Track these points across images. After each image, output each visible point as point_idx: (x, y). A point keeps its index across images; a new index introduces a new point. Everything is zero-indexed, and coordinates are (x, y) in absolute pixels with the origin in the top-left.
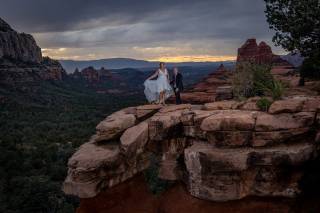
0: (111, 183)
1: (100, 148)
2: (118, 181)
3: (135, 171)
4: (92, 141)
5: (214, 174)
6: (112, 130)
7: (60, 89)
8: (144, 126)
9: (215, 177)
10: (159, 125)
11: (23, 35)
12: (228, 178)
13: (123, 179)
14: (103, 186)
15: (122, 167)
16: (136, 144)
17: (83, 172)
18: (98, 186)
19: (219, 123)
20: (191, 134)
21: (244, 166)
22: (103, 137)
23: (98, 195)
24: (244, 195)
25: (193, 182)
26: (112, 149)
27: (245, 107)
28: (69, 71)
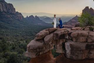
0: (41, 53)
2: (43, 53)
3: (48, 50)
5: (75, 51)
6: (41, 36)
7: (21, 23)
8: (52, 35)
9: (75, 52)
10: (57, 35)
11: (9, 4)
12: (79, 52)
13: (45, 52)
14: (38, 54)
15: (44, 48)
16: (49, 41)
18: (36, 54)
19: (77, 34)
20: (67, 38)
21: (84, 49)
22: (38, 38)
23: (37, 57)
24: (84, 58)
25: (68, 53)
26: (41, 42)
27: (85, 29)
28: (25, 17)
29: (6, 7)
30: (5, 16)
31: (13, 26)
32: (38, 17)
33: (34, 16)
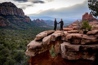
0: (39, 53)
1: (37, 42)
2: (41, 52)
4: (35, 40)
9: (69, 53)
11: (20, 9)
12: (73, 53)
13: (43, 52)
14: (37, 53)
15: (43, 48)
16: (47, 41)
17: (31, 49)
18: (35, 53)
19: (71, 37)
21: (78, 50)
23: (35, 56)
25: (63, 54)
26: (40, 43)
28: (32, 20)
29: (17, 12)
30: (16, 19)
31: (22, 28)
32: (43, 20)
33: (40, 19)
